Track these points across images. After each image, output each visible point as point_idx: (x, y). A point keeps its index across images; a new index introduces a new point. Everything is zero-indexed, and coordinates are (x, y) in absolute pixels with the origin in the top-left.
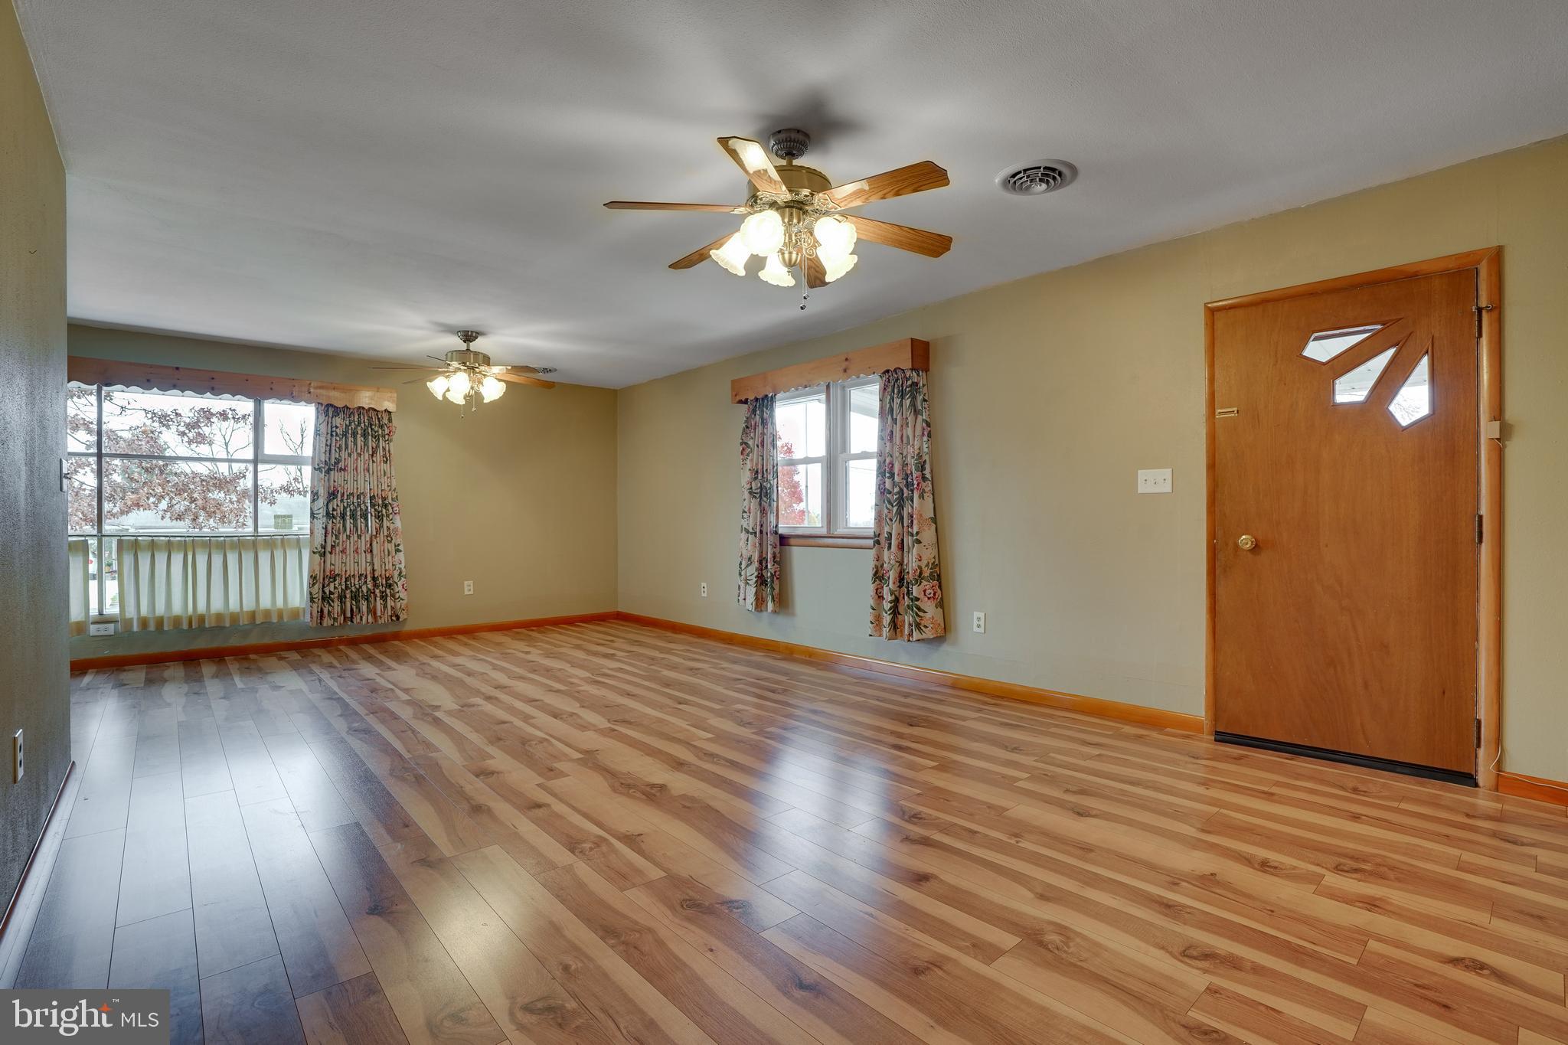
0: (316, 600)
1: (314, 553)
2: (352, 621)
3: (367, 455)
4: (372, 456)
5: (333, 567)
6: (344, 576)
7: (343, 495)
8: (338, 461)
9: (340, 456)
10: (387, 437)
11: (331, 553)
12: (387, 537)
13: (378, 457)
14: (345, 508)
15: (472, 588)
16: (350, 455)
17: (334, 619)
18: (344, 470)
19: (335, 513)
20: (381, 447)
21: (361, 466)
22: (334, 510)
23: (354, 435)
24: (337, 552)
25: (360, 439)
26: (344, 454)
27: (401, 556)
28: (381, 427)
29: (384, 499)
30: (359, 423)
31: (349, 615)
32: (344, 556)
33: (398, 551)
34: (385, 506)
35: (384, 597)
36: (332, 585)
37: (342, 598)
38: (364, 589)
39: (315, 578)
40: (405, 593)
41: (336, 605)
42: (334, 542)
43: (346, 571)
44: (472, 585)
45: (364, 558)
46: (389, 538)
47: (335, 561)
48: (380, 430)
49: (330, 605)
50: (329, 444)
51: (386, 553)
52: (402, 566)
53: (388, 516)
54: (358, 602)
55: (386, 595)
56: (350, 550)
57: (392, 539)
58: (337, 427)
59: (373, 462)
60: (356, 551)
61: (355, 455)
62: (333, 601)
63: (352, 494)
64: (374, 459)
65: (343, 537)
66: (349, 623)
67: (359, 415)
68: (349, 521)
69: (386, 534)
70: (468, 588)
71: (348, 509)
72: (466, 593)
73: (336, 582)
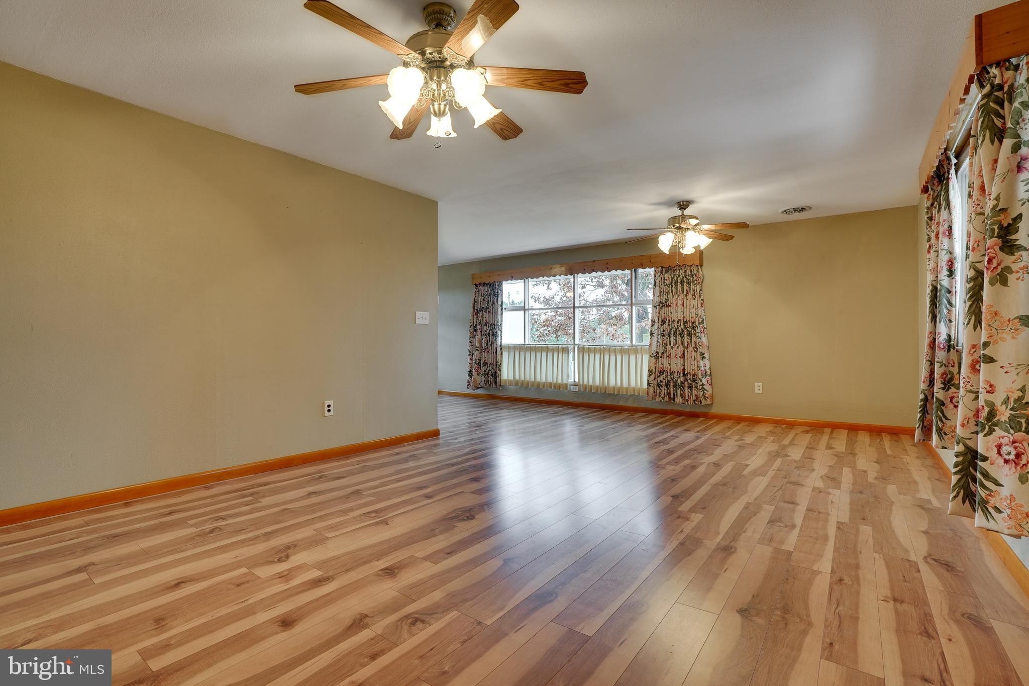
0: (652, 385)
1: (651, 356)
2: (674, 401)
3: (683, 295)
4: (686, 295)
5: (662, 366)
6: (669, 372)
7: (669, 322)
8: (667, 300)
9: (668, 298)
10: (695, 282)
11: (661, 357)
12: (694, 348)
13: (690, 296)
14: (671, 330)
15: (761, 388)
16: (673, 296)
17: (662, 397)
18: (670, 306)
19: (664, 333)
20: (692, 289)
21: (680, 302)
22: (664, 331)
23: (676, 283)
24: (665, 356)
25: (679, 285)
26: (670, 296)
27: (706, 361)
28: (692, 276)
29: (693, 323)
30: (679, 275)
31: (672, 396)
32: (669, 359)
33: (703, 358)
34: (693, 328)
35: (690, 387)
36: (661, 376)
37: (667, 385)
38: (679, 382)
39: (651, 371)
40: (710, 386)
41: (663, 389)
42: (664, 350)
43: (670, 369)
44: (761, 386)
45: (680, 361)
46: (696, 349)
47: (663, 362)
48: (691, 278)
49: (660, 389)
50: (662, 291)
51: (693, 359)
52: (707, 368)
53: (695, 334)
54: (676, 388)
55: (692, 386)
56: (673, 356)
57: (697, 350)
58: (666, 280)
59: (687, 299)
60: (676, 357)
61: (676, 296)
62: (662, 387)
63: (674, 321)
64: (687, 297)
65: (669, 347)
66: (672, 401)
67: (679, 270)
68: (673, 337)
69: (693, 346)
70: (758, 388)
71: (672, 330)
72: (757, 391)
73: (664, 375)
